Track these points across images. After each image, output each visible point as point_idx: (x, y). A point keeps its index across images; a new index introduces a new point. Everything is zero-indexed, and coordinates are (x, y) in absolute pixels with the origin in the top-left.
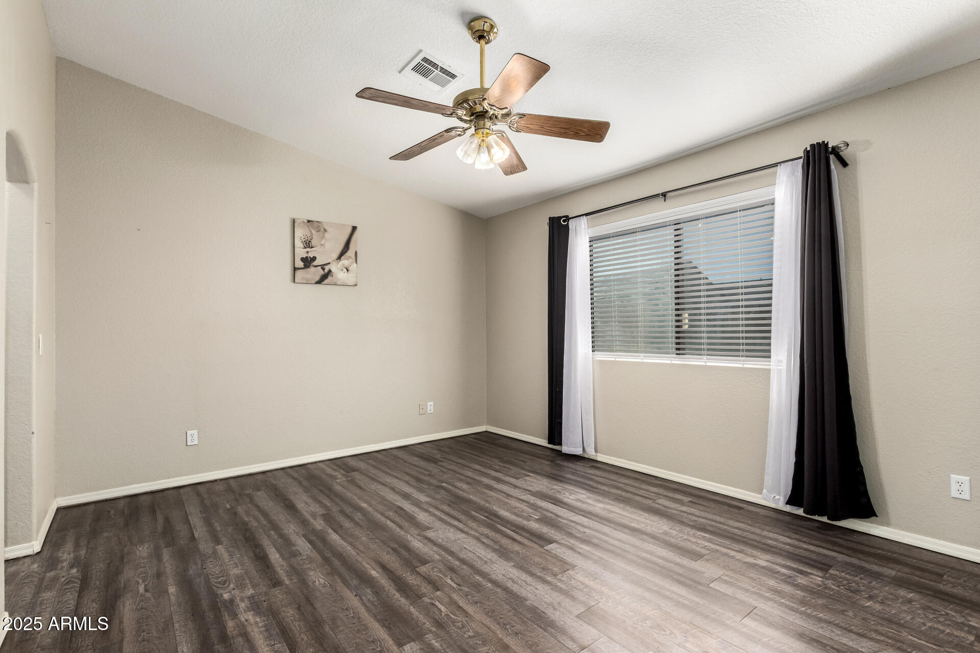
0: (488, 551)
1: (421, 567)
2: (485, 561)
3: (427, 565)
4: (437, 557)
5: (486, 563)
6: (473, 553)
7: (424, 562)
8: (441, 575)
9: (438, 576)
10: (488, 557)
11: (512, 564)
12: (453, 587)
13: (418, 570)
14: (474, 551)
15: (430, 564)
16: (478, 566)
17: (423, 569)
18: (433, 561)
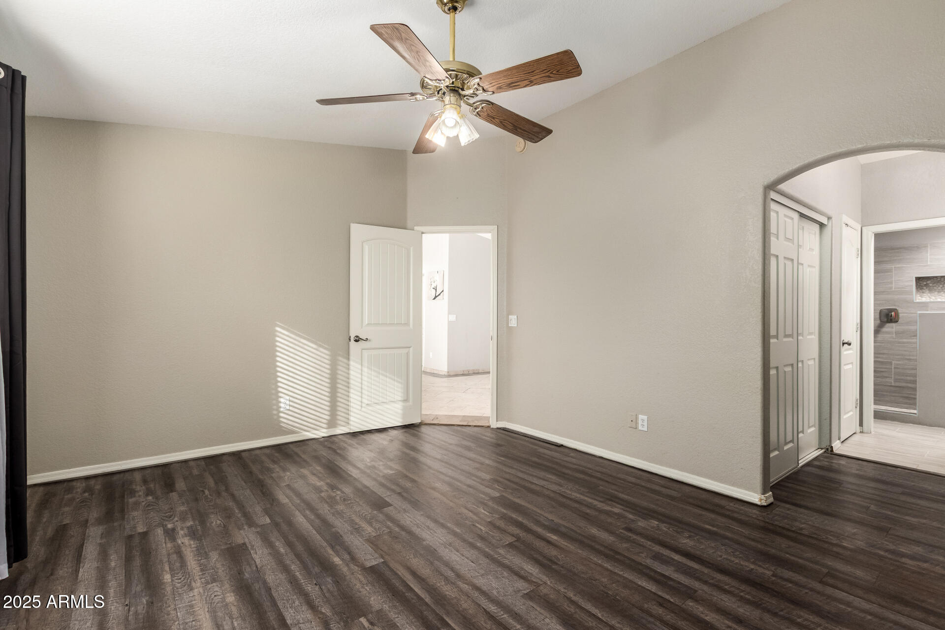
0: (448, 558)
1: (512, 541)
2: (451, 546)
3: (508, 543)
4: (502, 551)
5: (450, 544)
6: (463, 556)
7: (511, 545)
8: (491, 533)
9: (494, 533)
10: (448, 550)
11: (424, 543)
12: (478, 523)
13: (514, 538)
14: (463, 558)
15: (505, 544)
16: (458, 541)
17: (510, 539)
18: (504, 547)
